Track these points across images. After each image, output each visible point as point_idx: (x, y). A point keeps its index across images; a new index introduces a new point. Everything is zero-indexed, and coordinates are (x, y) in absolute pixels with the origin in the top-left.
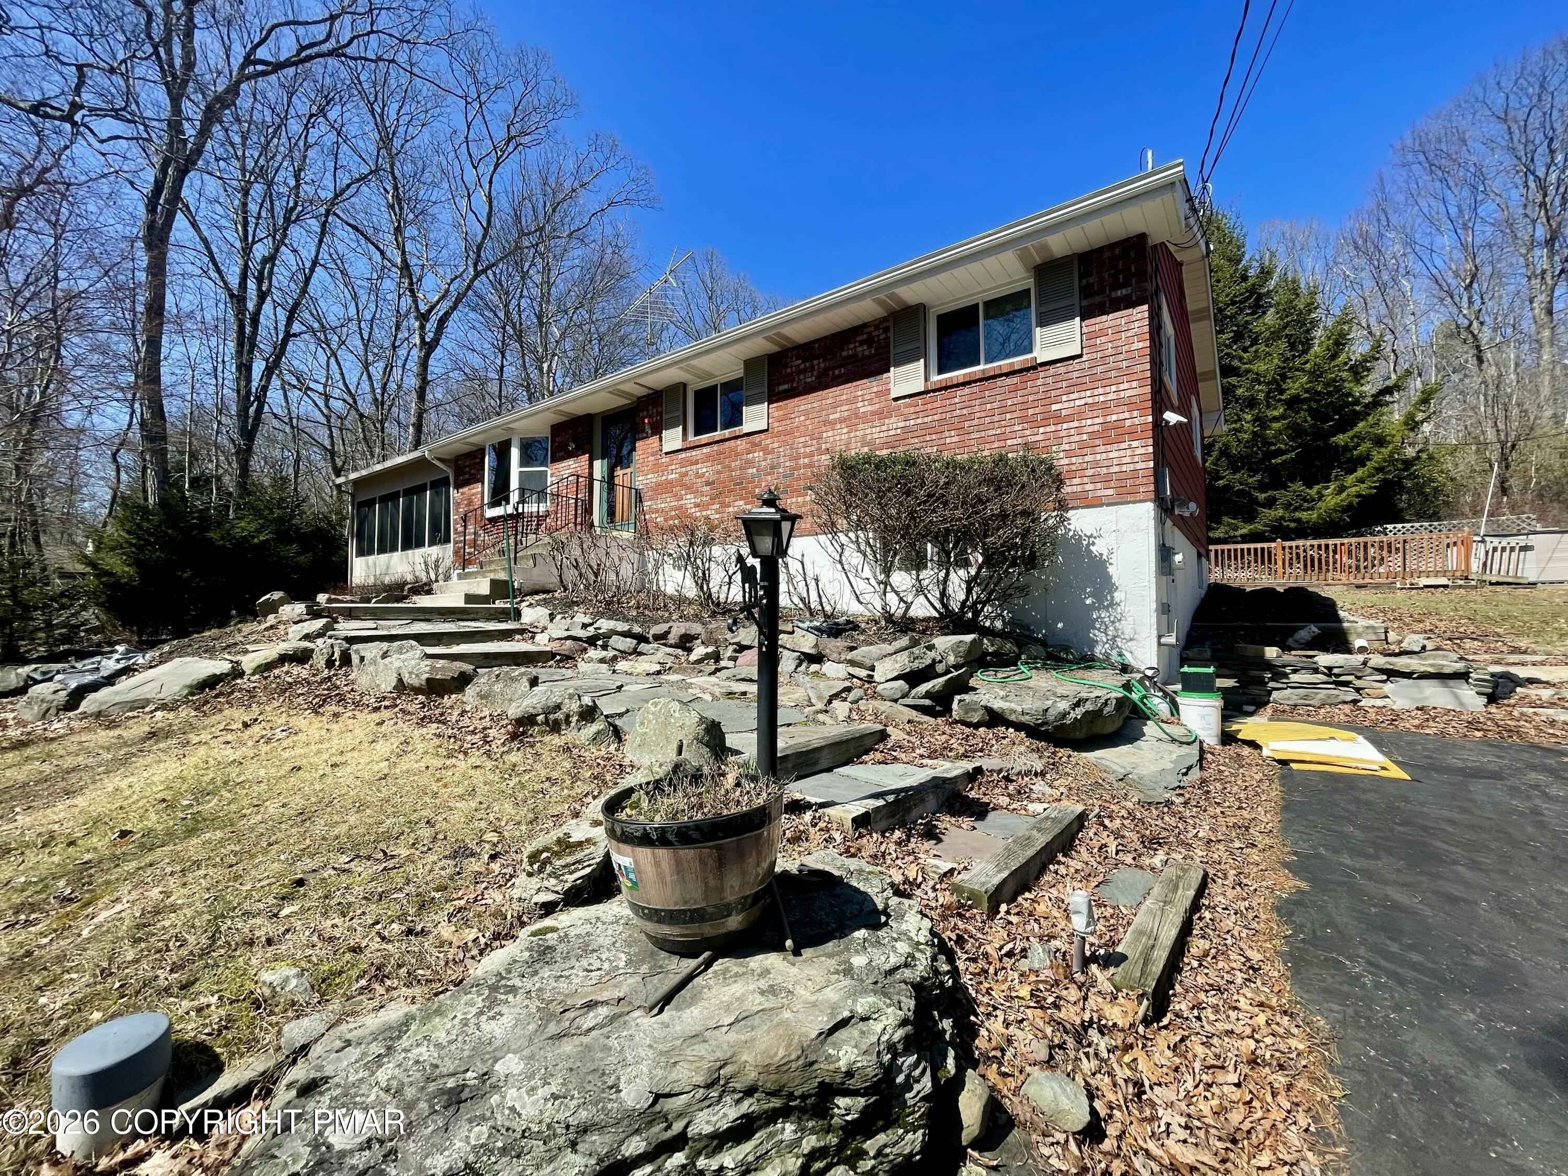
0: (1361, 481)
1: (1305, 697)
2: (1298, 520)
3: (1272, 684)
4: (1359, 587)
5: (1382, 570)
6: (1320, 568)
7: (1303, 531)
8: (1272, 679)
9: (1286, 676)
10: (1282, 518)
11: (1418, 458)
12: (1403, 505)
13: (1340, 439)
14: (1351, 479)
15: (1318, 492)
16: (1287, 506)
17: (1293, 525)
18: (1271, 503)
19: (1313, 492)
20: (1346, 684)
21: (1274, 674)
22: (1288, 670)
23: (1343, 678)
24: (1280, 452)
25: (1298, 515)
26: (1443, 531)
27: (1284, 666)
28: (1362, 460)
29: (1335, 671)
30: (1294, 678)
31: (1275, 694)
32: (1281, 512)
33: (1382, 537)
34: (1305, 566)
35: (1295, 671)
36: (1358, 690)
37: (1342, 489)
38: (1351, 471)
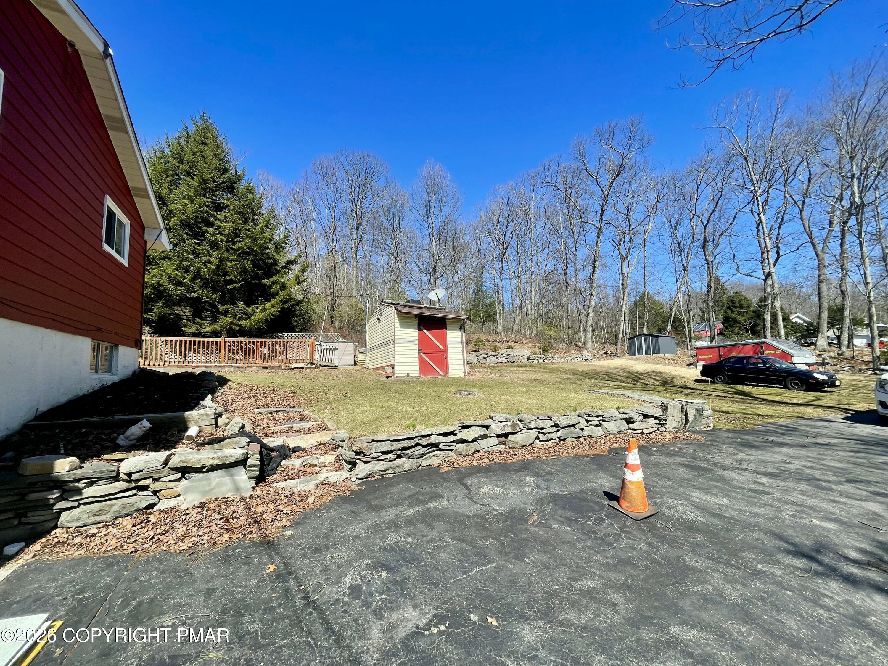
0: (273, 306)
1: (100, 512)
2: (240, 325)
3: (60, 505)
4: (264, 368)
5: (280, 358)
6: (249, 356)
7: (243, 333)
8: (61, 498)
9: (79, 491)
10: (232, 323)
11: (303, 301)
12: (295, 323)
13: (267, 282)
14: (268, 305)
15: (253, 310)
16: (234, 316)
17: (237, 328)
18: (225, 313)
19: (250, 309)
20: (145, 488)
21: (64, 491)
22: (81, 485)
23: (141, 483)
24: (231, 282)
25: (242, 322)
26: (307, 339)
27: (78, 480)
28: (274, 295)
29: (134, 477)
30: (89, 492)
31: (64, 516)
32: (230, 319)
33: (282, 340)
34: (245, 354)
35: (91, 484)
36: (155, 493)
37: (264, 309)
38: (268, 300)
